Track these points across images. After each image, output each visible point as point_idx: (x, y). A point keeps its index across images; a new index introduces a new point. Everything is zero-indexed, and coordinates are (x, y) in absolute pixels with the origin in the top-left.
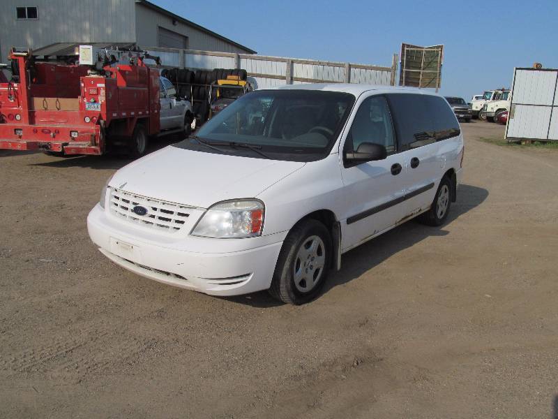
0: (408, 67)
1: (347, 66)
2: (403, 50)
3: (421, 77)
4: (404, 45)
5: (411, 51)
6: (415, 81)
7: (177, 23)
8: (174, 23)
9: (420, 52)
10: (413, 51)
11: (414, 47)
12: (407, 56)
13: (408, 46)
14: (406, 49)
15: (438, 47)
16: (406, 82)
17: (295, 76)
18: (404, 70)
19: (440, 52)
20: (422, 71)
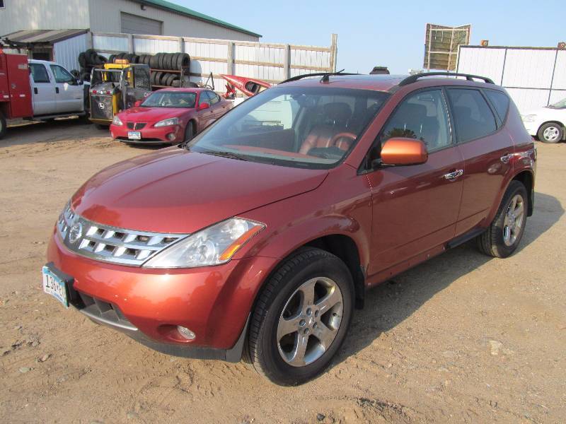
0: (433, 48)
1: (286, 47)
2: (428, 30)
3: (450, 58)
4: (428, 25)
5: (438, 32)
6: (444, 64)
7: (145, 7)
8: (142, 8)
9: (450, 33)
10: (441, 32)
11: (442, 27)
12: (433, 37)
13: (434, 26)
14: (431, 30)
15: (465, 27)
16: (431, 64)
17: (237, 58)
18: (429, 52)
19: (467, 32)
20: (450, 53)
